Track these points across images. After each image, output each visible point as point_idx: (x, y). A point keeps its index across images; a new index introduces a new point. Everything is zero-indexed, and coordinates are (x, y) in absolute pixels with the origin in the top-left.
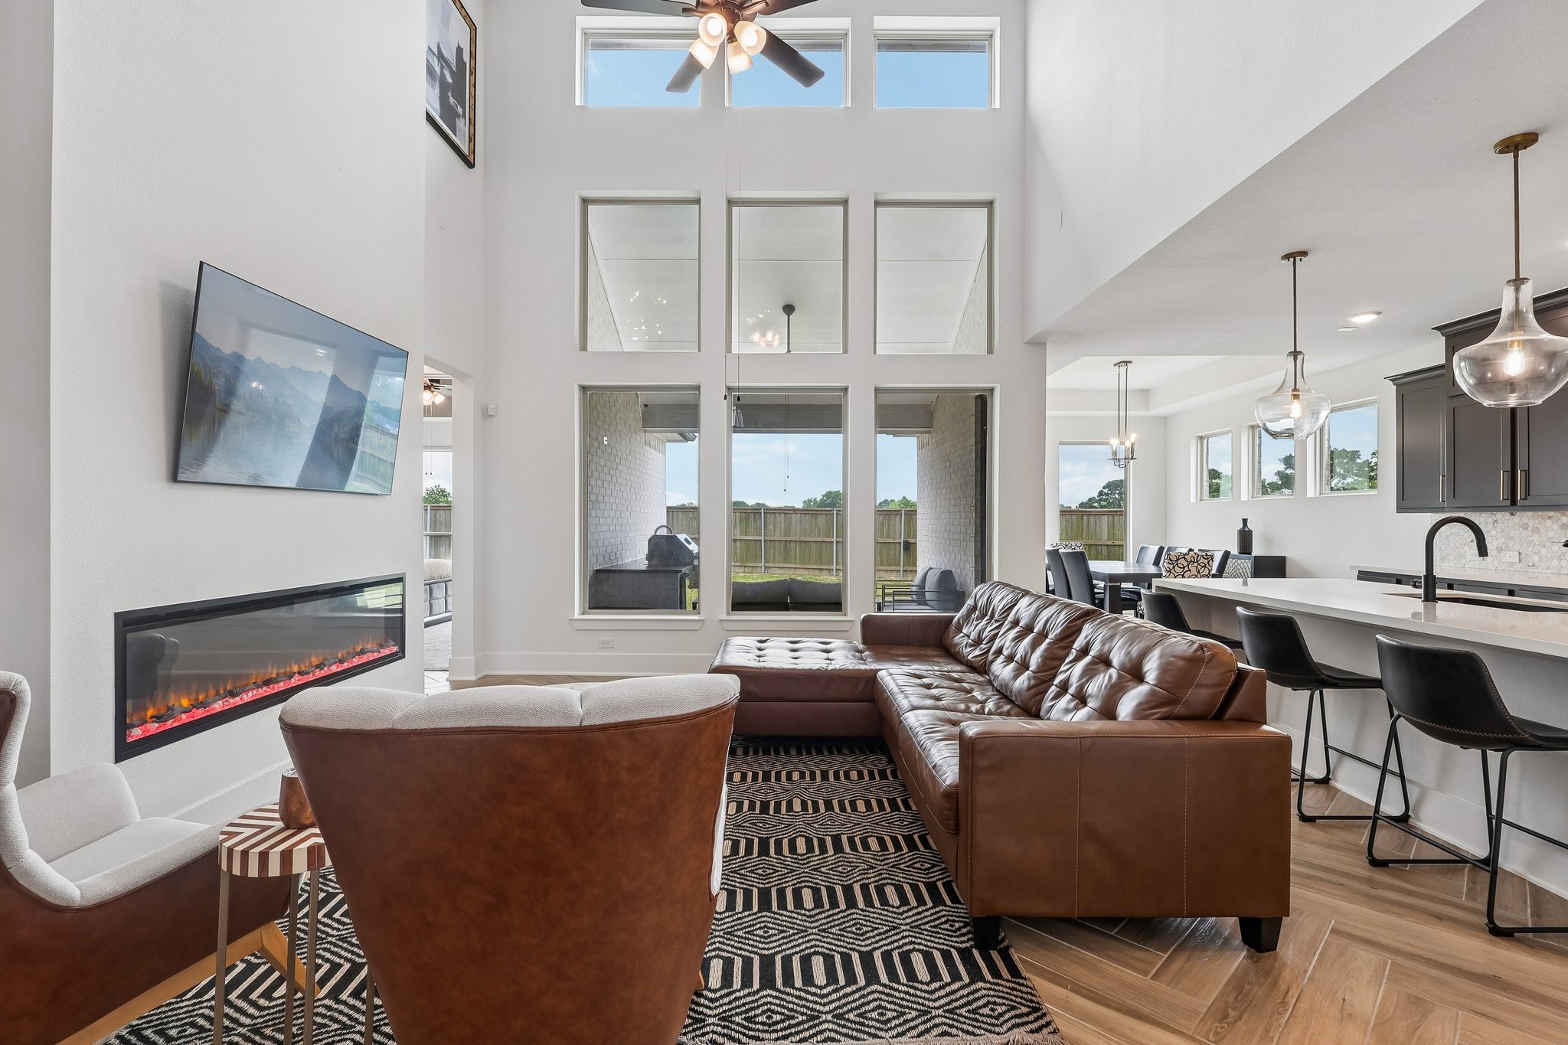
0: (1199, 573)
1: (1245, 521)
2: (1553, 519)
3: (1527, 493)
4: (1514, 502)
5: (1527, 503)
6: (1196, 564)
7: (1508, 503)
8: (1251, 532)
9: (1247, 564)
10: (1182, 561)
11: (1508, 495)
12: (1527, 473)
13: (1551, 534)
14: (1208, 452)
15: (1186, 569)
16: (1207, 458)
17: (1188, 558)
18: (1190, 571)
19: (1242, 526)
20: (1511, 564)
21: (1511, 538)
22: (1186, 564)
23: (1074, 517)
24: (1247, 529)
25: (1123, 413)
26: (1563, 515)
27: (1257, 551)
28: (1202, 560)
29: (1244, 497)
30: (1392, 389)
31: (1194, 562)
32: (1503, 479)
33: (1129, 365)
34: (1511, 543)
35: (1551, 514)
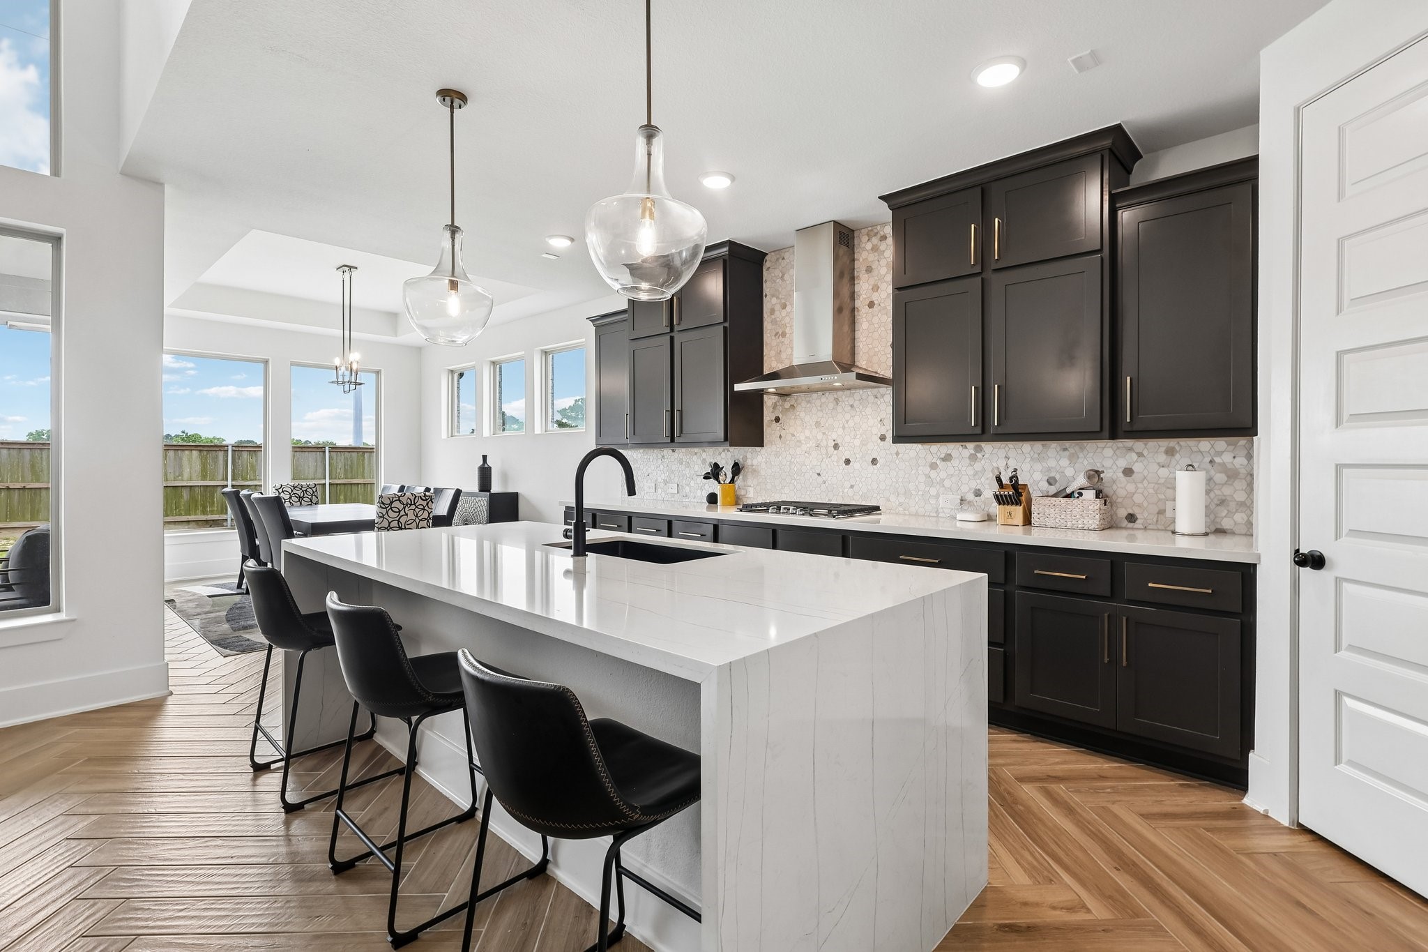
0: (417, 516)
1: (485, 457)
2: (698, 454)
3: (681, 431)
4: (672, 440)
5: (681, 440)
6: (413, 507)
7: (669, 440)
8: (490, 468)
9: (483, 502)
10: (396, 504)
11: (668, 434)
12: (681, 412)
13: (696, 468)
14: (458, 388)
15: (402, 513)
16: (458, 393)
17: (404, 500)
18: (407, 515)
19: (482, 463)
20: (673, 494)
21: (673, 472)
22: (401, 507)
23: (354, 455)
24: (486, 466)
25: (347, 333)
26: (704, 451)
27: (496, 488)
28: (420, 502)
29: (487, 432)
30: (592, 329)
31: (411, 505)
32: (665, 416)
33: (354, 272)
34: (672, 477)
35: (696, 450)
